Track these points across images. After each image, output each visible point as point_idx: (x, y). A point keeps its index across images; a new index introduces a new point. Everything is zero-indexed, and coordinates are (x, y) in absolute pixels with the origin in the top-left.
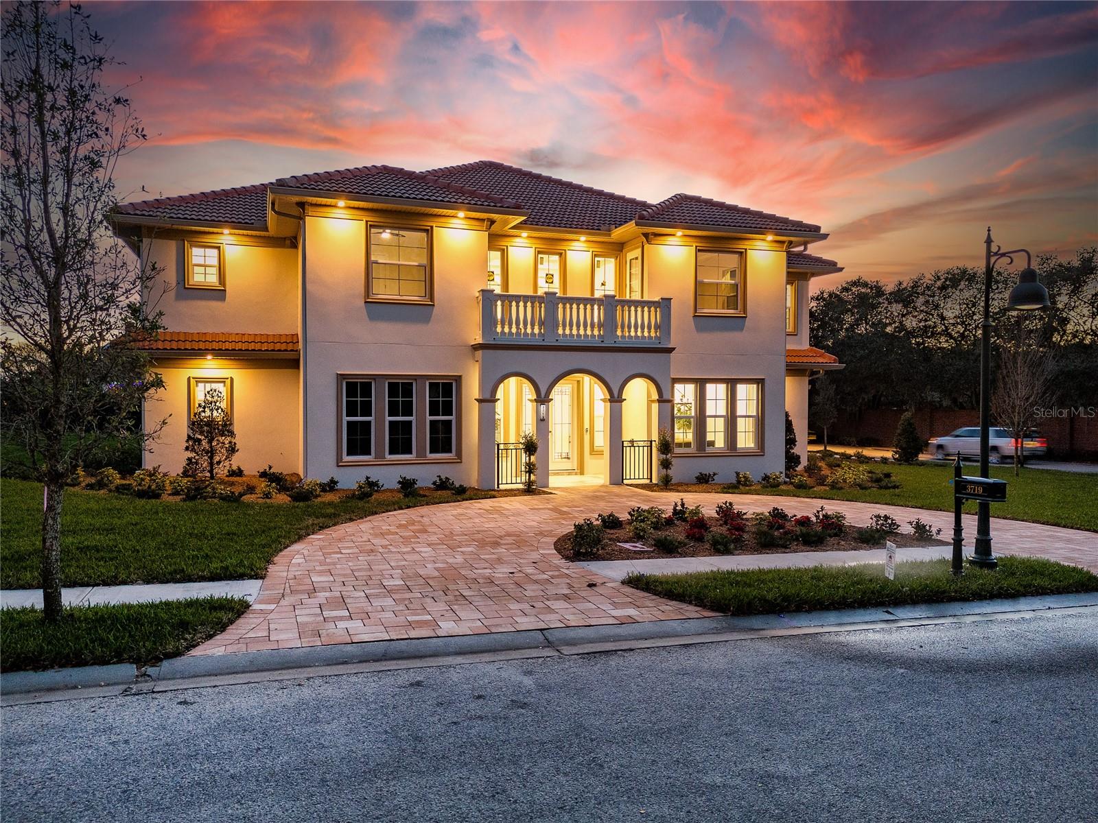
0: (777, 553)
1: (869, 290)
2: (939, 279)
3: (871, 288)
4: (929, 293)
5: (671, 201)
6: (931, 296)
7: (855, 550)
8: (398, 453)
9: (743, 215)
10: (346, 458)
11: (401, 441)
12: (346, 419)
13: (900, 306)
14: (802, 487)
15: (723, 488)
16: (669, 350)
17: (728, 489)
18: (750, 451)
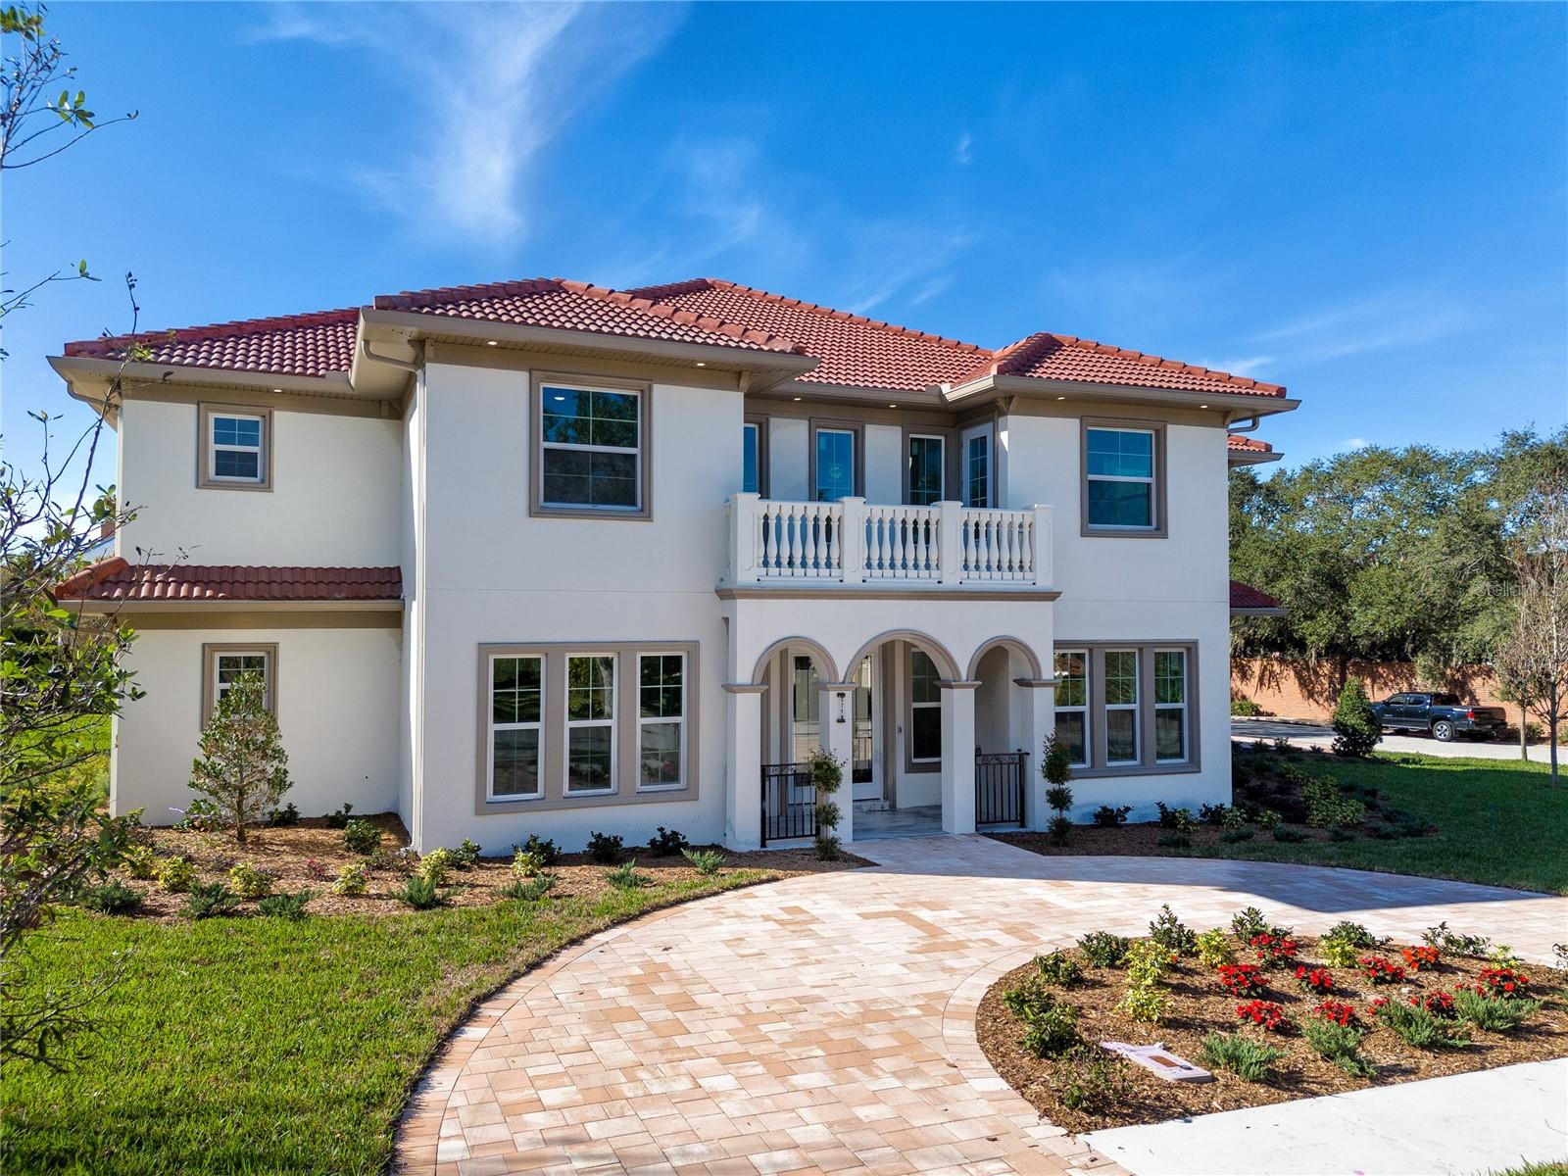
8: (585, 785)
10: (492, 798)
12: (493, 727)
14: (1291, 838)
15: (1161, 844)
16: (1051, 596)
17: (1169, 845)
18: (1178, 766)
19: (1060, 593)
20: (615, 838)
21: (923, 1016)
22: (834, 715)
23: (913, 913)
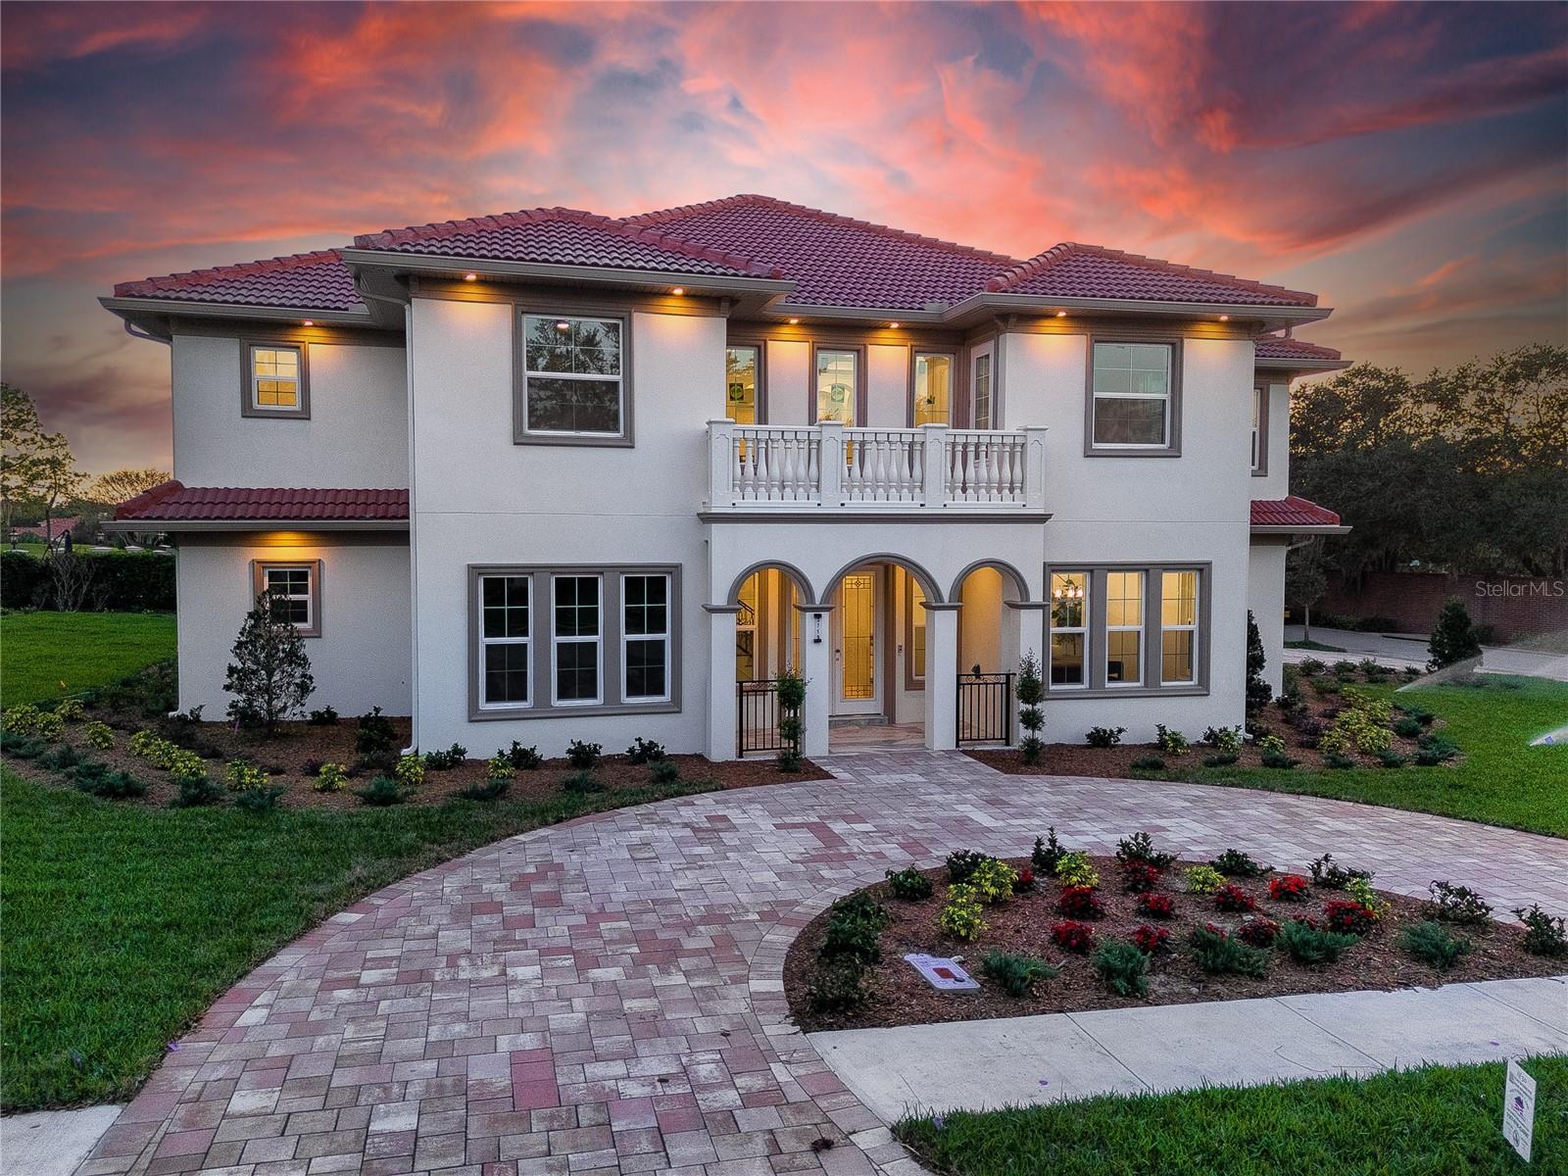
0: (1240, 996)
1: (1383, 383)
2: (1503, 364)
3: (1387, 380)
4: (1485, 386)
5: (1049, 256)
6: (1488, 391)
7: (1407, 986)
8: (571, 696)
9: (1175, 279)
10: (485, 706)
11: (577, 675)
12: (484, 641)
13: (1433, 408)
14: (1278, 763)
15: (1135, 766)
16: (1042, 519)
17: (1144, 768)
18: (1185, 688)
19: (1051, 515)
20: (595, 746)
21: (759, 921)
22: (810, 636)
23: (829, 825)
